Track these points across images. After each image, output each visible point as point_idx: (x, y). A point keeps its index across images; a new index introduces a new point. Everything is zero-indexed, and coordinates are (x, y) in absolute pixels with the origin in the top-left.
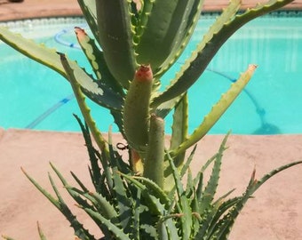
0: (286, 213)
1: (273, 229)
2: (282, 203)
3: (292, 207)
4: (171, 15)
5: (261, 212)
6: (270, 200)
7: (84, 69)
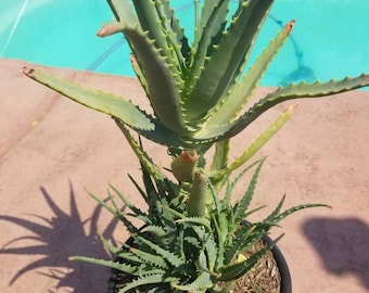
0: (309, 168)
1: (297, 182)
2: (307, 157)
3: (316, 163)
4: (218, 82)
5: (288, 165)
6: (298, 155)
7: (137, 107)
